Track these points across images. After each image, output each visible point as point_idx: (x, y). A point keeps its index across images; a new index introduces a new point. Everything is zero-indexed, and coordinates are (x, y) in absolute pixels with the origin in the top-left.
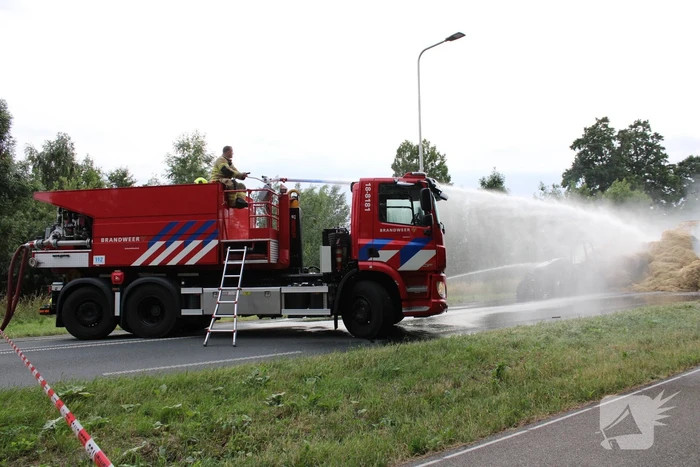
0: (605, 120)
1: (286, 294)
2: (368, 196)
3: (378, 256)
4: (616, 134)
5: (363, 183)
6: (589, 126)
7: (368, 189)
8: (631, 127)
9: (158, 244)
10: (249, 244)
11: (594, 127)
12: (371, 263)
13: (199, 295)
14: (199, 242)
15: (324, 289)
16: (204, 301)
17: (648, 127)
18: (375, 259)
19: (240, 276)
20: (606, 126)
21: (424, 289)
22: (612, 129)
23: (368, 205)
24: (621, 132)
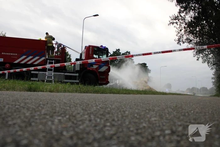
0: (119, 50)
1: (66, 75)
2: (91, 50)
3: (93, 67)
4: (121, 54)
5: (90, 46)
6: (114, 51)
7: (91, 48)
8: (125, 53)
9: (24, 57)
10: (55, 60)
11: (116, 51)
12: (91, 68)
13: (37, 74)
14: (38, 57)
15: (77, 75)
16: (39, 76)
17: (130, 53)
18: (92, 67)
19: (53, 68)
20: (119, 52)
21: (104, 77)
22: (121, 53)
23: (90, 52)
24: (123, 54)
